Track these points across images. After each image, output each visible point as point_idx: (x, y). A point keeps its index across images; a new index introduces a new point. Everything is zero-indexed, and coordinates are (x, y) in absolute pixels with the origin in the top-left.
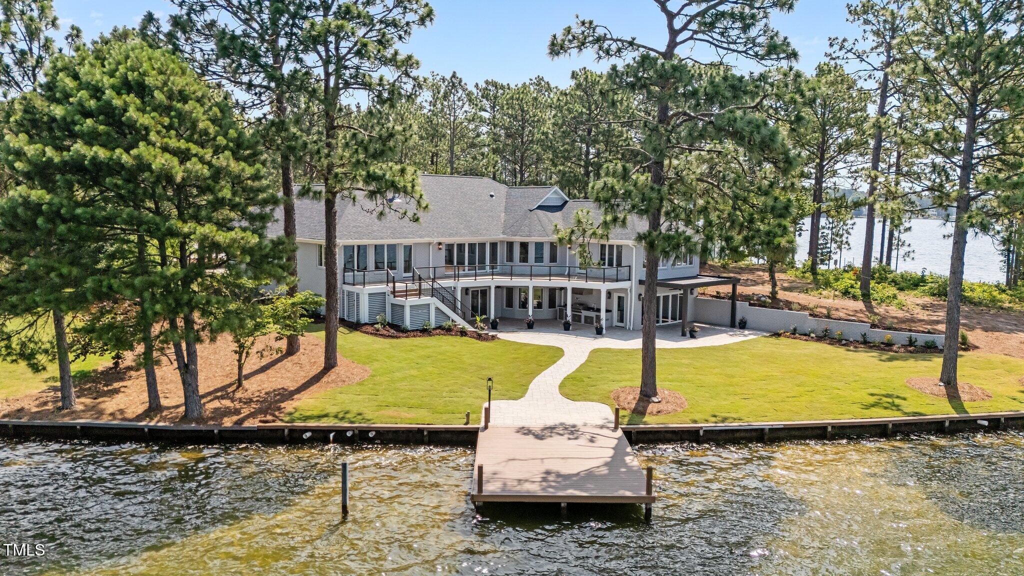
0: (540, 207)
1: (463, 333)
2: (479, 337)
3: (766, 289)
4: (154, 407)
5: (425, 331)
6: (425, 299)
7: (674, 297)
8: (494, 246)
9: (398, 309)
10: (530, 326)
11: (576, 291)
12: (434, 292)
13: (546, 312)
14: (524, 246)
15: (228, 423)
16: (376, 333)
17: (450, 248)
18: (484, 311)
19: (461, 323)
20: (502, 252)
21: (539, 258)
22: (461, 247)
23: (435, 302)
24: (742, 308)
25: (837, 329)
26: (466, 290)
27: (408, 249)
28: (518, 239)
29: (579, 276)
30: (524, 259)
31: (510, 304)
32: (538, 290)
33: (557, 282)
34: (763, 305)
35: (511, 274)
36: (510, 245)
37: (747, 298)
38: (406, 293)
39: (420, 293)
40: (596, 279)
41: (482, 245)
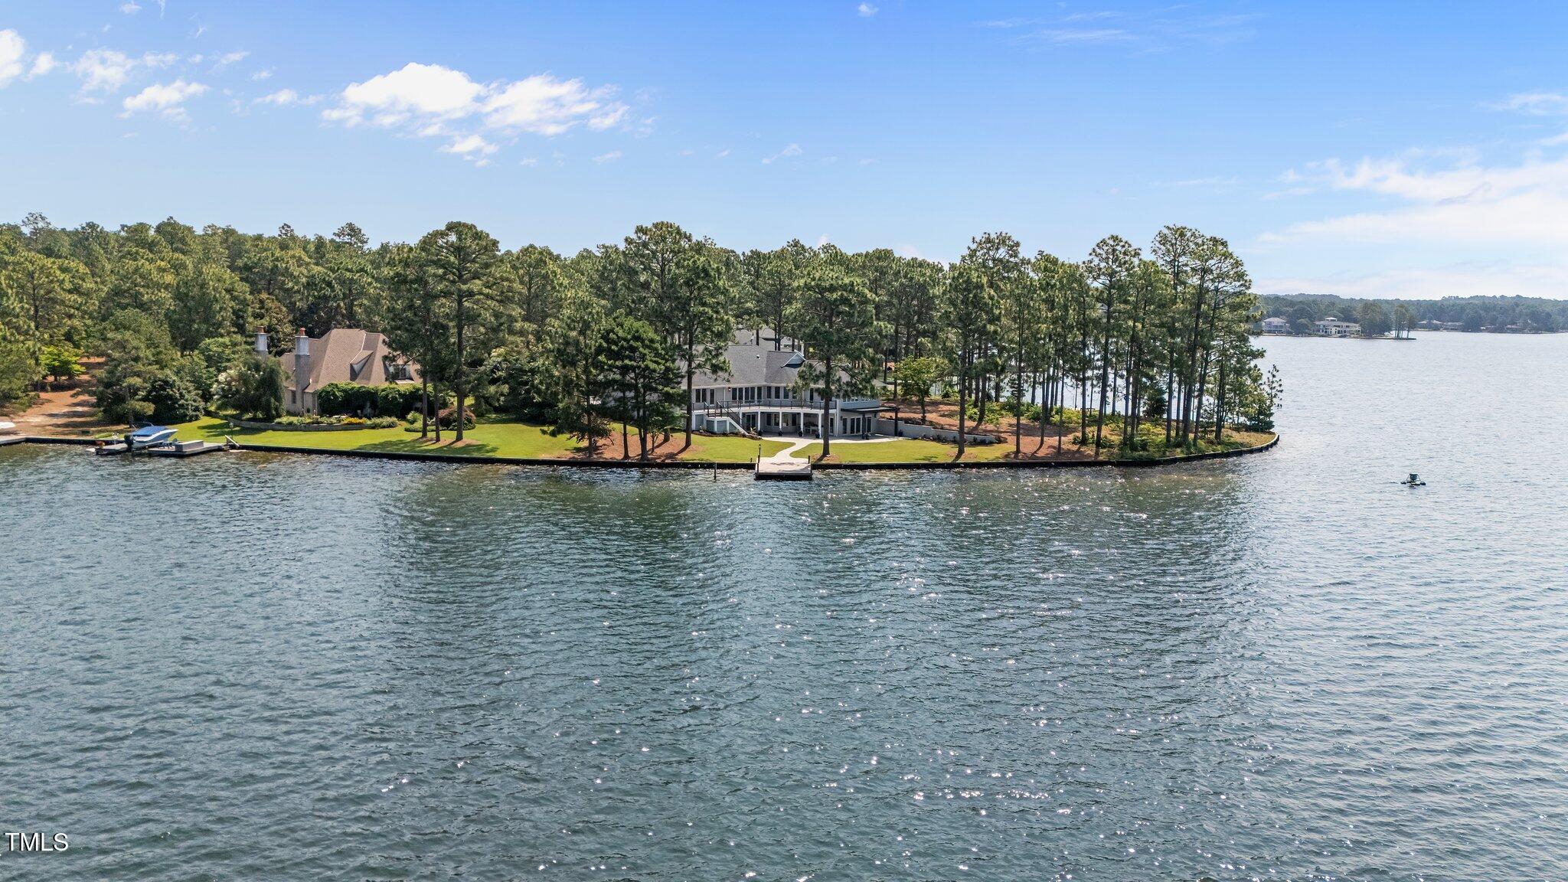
0: (788, 365)
1: (744, 436)
2: (752, 438)
3: (920, 416)
4: (626, 456)
5: (724, 434)
6: (724, 418)
7: (858, 419)
8: (759, 389)
9: (710, 423)
10: (780, 434)
11: (806, 415)
12: (728, 414)
13: (791, 428)
14: (777, 389)
15: (659, 461)
16: (701, 434)
17: (734, 390)
18: (754, 425)
19: (742, 431)
20: (764, 393)
21: (786, 396)
22: (741, 390)
23: (728, 419)
24: (901, 425)
25: (943, 434)
26: (744, 414)
27: (712, 392)
28: (774, 385)
29: (808, 406)
30: (777, 396)
31: (769, 423)
32: (785, 415)
33: (795, 410)
34: (918, 424)
35: (770, 406)
36: (769, 388)
37: (901, 419)
38: (715, 415)
39: (721, 414)
40: (815, 408)
41: (753, 389)
